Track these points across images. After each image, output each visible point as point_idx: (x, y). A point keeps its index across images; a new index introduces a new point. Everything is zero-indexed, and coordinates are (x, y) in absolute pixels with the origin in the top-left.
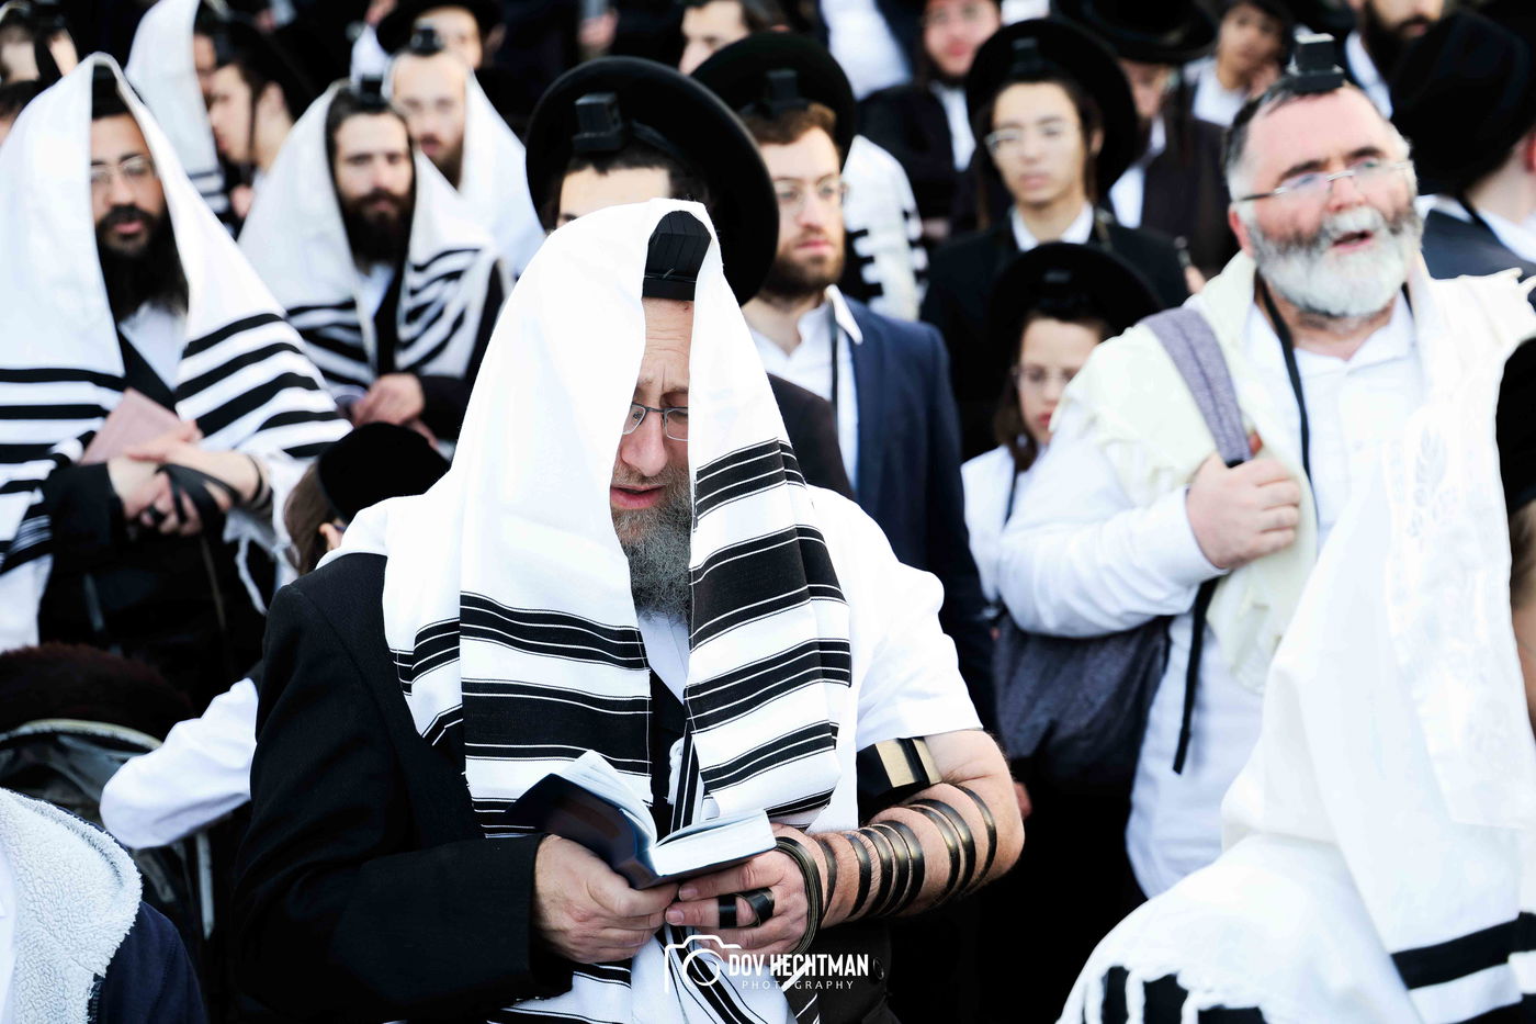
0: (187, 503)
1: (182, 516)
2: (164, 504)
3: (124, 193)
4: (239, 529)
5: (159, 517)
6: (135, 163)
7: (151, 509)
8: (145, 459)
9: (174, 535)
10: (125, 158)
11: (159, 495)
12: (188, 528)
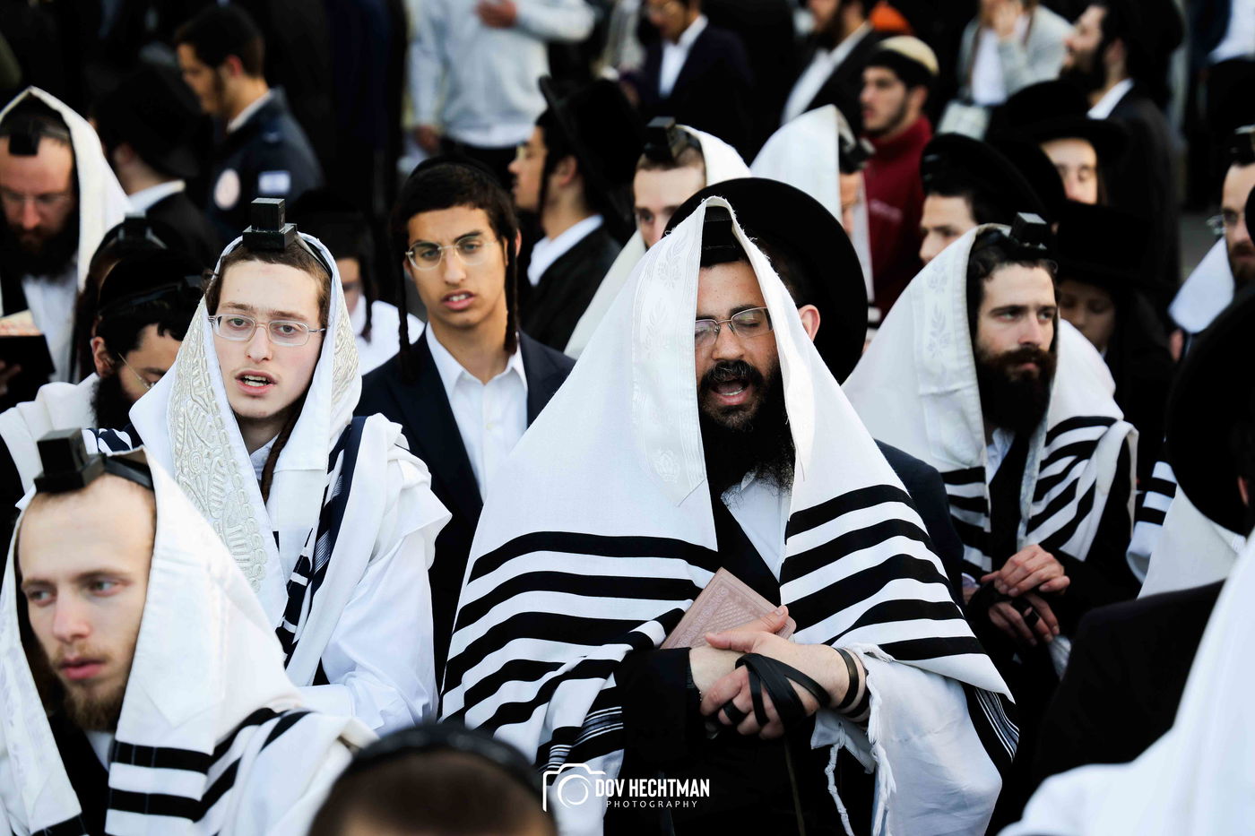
0: (767, 702)
1: (762, 718)
2: (742, 702)
3: (729, 348)
4: (829, 735)
5: (738, 716)
6: (748, 317)
7: (728, 705)
8: (728, 648)
9: (753, 736)
10: (735, 311)
11: (739, 690)
12: (767, 730)
